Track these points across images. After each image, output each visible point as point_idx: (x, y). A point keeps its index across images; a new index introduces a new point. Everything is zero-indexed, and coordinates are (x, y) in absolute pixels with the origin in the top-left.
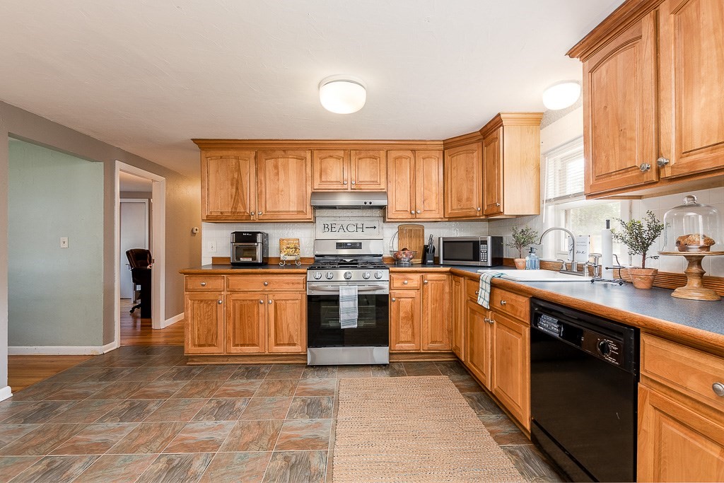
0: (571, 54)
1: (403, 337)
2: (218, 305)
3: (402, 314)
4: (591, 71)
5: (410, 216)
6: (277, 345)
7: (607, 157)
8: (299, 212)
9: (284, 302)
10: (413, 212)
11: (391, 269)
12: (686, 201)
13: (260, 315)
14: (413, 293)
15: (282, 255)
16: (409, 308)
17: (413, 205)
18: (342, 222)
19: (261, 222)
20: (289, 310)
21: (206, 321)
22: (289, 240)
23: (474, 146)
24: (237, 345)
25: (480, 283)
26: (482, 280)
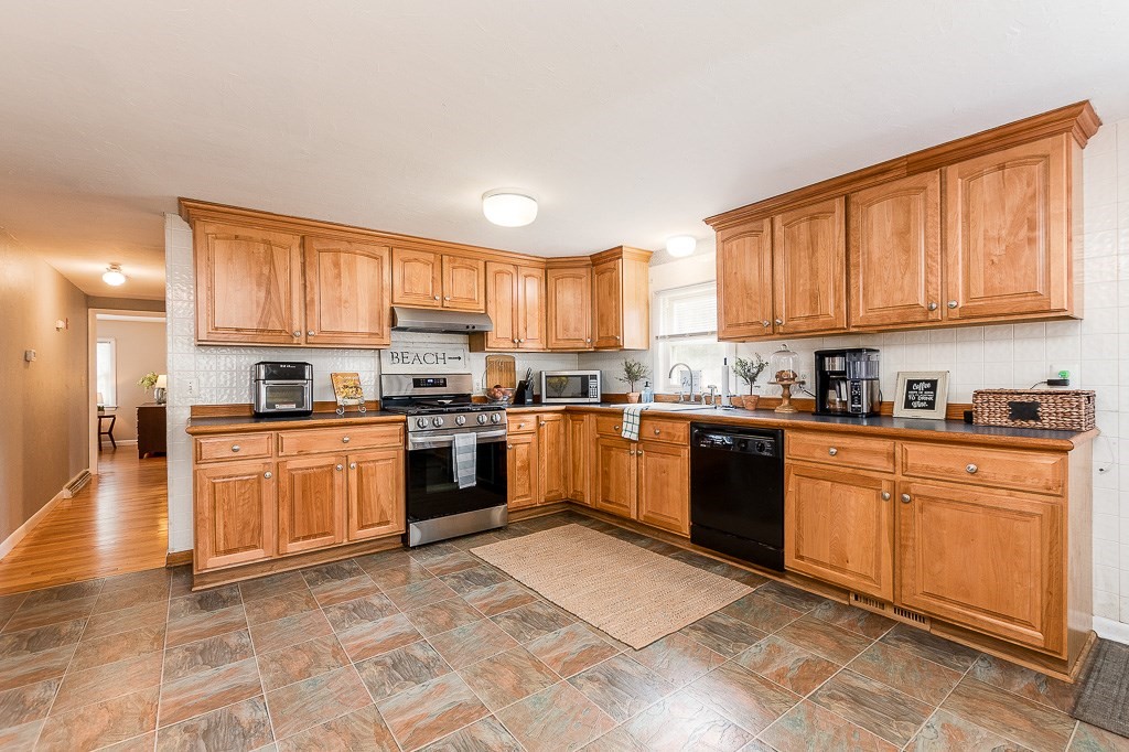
0: (707, 221)
1: (522, 490)
2: (264, 481)
3: (518, 464)
4: (723, 241)
5: (512, 345)
6: (363, 527)
7: (737, 311)
8: (371, 334)
9: (372, 464)
10: (516, 341)
11: (508, 410)
12: (783, 348)
13: (336, 487)
14: (528, 438)
15: (339, 399)
16: (525, 456)
17: (515, 332)
18: (417, 351)
19: (311, 347)
20: (380, 476)
21: (239, 509)
22: (346, 374)
23: (583, 271)
24: (297, 539)
25: (625, 417)
26: (628, 414)
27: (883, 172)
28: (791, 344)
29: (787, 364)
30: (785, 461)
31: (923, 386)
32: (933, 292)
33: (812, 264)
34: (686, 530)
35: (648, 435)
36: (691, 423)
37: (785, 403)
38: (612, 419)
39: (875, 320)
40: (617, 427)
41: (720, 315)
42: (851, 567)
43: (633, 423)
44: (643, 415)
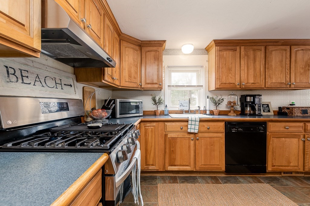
5: (112, 81)
7: (226, 78)
10: (114, 78)
12: (232, 93)
17: (113, 73)
23: (137, 48)
25: (190, 122)
26: (192, 121)
29: (233, 99)
30: (268, 133)
31: (265, 106)
32: (288, 79)
33: (254, 65)
34: (224, 169)
35: (203, 129)
36: (225, 122)
37: (232, 112)
38: (178, 124)
39: (273, 86)
40: (182, 127)
41: (218, 79)
42: (292, 164)
43: (195, 125)
44: (201, 121)
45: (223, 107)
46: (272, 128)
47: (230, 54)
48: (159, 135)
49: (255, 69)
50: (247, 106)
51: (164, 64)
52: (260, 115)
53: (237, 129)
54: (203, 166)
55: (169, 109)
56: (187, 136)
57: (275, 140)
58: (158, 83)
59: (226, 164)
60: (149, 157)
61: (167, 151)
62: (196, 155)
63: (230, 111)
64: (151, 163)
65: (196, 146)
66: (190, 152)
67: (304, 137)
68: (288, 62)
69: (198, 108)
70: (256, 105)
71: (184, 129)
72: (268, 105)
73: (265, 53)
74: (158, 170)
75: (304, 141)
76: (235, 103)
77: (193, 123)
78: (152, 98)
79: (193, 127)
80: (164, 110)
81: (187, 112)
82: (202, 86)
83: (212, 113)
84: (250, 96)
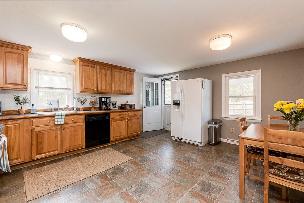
7: (87, 85)
25: (56, 117)
26: (58, 116)
27: (117, 67)
28: (94, 95)
29: (93, 99)
30: (111, 119)
31: (114, 104)
32: (123, 89)
33: (105, 79)
34: (84, 146)
35: (68, 121)
36: (85, 115)
37: (93, 108)
38: (45, 119)
39: (116, 92)
40: (49, 122)
41: (81, 85)
42: (122, 135)
43: (61, 119)
44: (66, 115)
45: (87, 105)
46: (113, 116)
47: (90, 70)
48: (25, 131)
49: (106, 81)
50: (103, 104)
51: (29, 66)
52: (110, 109)
53: (93, 118)
54: (68, 148)
55: (36, 107)
56: (54, 128)
57: (114, 123)
58: (23, 84)
59: (86, 143)
60: (12, 153)
61: (34, 143)
62: (63, 141)
63: (92, 108)
64: (15, 157)
65: (63, 134)
66: (57, 140)
67: (128, 120)
68: (123, 80)
69: (67, 107)
70: (107, 103)
71: (51, 122)
72: (115, 103)
73: (112, 72)
74: (24, 161)
75: (128, 121)
76: (95, 102)
77: (60, 117)
78: (14, 98)
79: (59, 120)
80: (31, 109)
81: (56, 110)
82: (70, 89)
83: (78, 109)
84: (105, 97)
